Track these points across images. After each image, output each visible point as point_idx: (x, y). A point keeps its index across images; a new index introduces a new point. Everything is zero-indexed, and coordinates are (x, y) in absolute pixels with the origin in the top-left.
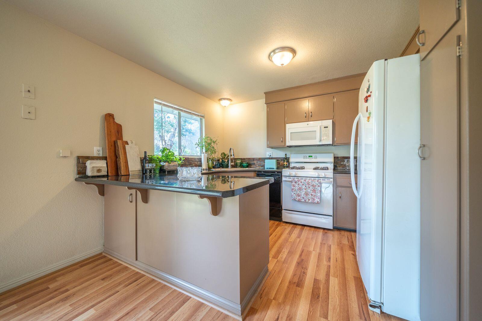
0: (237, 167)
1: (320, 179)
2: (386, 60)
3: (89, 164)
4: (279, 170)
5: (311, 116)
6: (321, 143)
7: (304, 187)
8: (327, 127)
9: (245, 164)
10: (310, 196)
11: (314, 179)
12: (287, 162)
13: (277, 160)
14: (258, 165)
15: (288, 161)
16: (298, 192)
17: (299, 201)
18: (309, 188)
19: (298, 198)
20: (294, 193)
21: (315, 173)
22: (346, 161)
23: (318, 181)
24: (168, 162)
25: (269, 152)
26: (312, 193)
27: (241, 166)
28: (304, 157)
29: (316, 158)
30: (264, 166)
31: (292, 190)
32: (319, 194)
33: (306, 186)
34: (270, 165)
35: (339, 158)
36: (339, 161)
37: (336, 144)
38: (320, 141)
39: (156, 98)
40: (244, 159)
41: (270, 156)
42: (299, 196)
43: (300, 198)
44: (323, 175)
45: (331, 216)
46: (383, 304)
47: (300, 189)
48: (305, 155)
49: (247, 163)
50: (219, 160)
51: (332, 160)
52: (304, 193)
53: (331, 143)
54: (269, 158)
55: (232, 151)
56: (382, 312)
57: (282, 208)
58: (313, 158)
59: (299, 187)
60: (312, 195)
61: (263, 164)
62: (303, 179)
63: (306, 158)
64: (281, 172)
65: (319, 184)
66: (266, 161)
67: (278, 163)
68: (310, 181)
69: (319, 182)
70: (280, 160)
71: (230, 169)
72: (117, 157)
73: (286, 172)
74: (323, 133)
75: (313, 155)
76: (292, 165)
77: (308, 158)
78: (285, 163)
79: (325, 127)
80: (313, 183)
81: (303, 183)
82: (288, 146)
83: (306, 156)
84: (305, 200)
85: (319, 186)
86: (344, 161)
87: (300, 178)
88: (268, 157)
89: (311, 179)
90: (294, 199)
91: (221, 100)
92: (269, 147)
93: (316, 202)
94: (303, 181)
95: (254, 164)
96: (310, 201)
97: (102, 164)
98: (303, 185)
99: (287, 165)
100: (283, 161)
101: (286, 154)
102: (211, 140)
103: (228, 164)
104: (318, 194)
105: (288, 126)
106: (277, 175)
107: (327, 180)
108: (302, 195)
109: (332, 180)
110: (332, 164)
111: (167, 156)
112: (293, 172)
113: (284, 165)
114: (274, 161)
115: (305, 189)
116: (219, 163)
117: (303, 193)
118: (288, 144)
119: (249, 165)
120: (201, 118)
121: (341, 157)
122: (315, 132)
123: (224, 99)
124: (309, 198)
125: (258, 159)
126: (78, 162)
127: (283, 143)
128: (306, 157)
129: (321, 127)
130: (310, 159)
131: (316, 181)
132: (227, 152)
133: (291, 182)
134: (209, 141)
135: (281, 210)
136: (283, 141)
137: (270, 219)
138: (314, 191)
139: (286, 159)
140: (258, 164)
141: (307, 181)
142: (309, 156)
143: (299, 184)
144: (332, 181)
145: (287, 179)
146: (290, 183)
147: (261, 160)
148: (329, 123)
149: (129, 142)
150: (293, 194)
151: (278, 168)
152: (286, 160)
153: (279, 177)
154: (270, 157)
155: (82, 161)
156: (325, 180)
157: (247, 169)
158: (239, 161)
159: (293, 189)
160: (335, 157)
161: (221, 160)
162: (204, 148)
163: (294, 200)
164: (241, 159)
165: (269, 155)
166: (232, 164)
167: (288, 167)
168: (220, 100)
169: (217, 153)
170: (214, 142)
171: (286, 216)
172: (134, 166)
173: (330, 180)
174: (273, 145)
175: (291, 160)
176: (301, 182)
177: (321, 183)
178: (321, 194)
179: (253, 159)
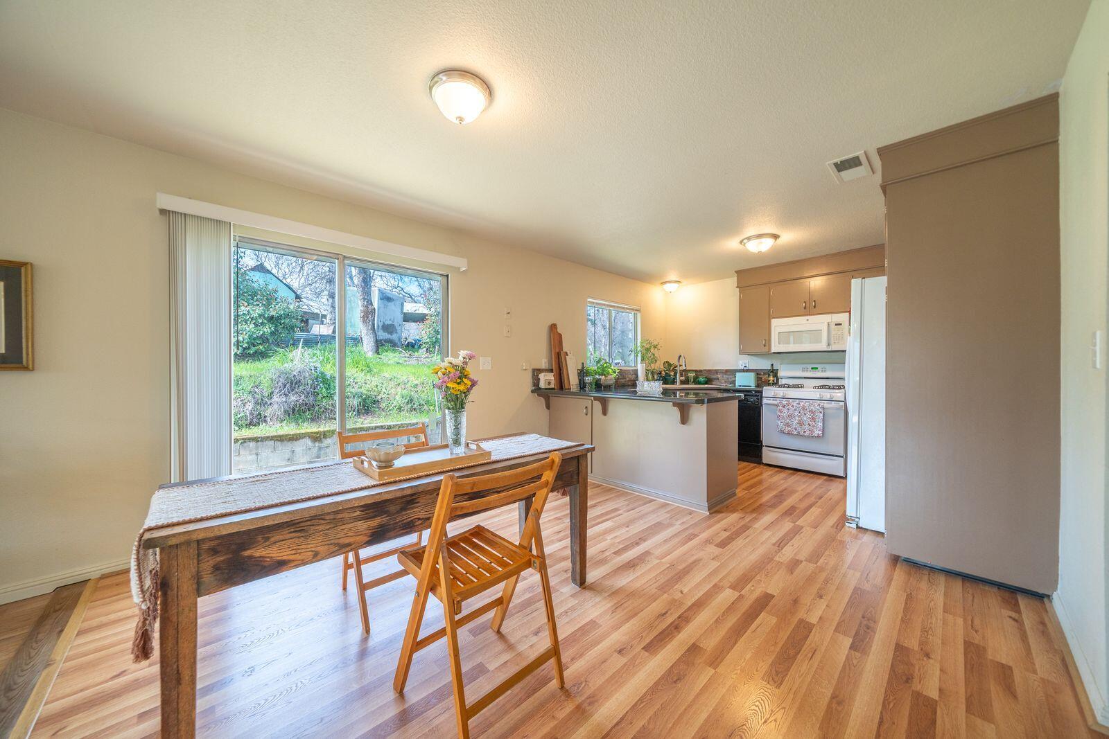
0: (688, 384)
1: (823, 403)
2: (863, 278)
3: (542, 377)
4: (758, 389)
5: (815, 307)
6: (830, 349)
7: (796, 413)
8: (840, 325)
9: (702, 379)
10: (807, 426)
11: (813, 403)
12: (774, 377)
13: (758, 374)
14: (724, 381)
15: (776, 375)
16: (788, 420)
17: (789, 434)
18: (805, 415)
19: (787, 429)
20: (782, 422)
21: (816, 394)
23: (820, 405)
24: (605, 375)
25: (743, 362)
26: (810, 423)
27: (696, 382)
28: (804, 370)
29: (824, 370)
30: (734, 382)
31: (777, 417)
33: (800, 412)
34: (745, 381)
38: (829, 345)
39: (589, 297)
40: (701, 371)
42: (788, 426)
43: (790, 429)
44: (828, 397)
45: (842, 457)
46: (859, 518)
47: (791, 416)
48: (804, 366)
49: (706, 378)
50: (661, 373)
52: (797, 421)
54: (743, 371)
55: (682, 359)
56: (858, 527)
57: (762, 444)
58: (819, 371)
59: (789, 413)
60: (809, 425)
61: (734, 379)
62: (795, 402)
64: (761, 392)
65: (821, 410)
66: (738, 374)
67: (758, 378)
68: (807, 405)
69: (821, 407)
70: (762, 374)
71: (678, 386)
72: (560, 370)
73: (768, 391)
74: (833, 333)
75: (819, 366)
76: (782, 382)
77: (810, 371)
78: (771, 378)
79: (836, 325)
80: (812, 408)
81: (795, 408)
82: (774, 353)
83: (808, 368)
84: (799, 433)
85: (821, 412)
87: (791, 400)
88: (741, 368)
89: (809, 402)
90: (781, 430)
92: (742, 353)
93: (816, 436)
94: (795, 404)
95: (718, 379)
96: (806, 435)
97: (551, 376)
98: (795, 410)
99: (774, 381)
100: (767, 375)
101: (772, 365)
102: (650, 343)
103: (675, 378)
104: (820, 425)
105: (774, 322)
106: (756, 396)
108: (794, 425)
109: (843, 404)
111: (603, 369)
112: (780, 392)
114: (752, 375)
115: (799, 416)
116: (661, 376)
117: (795, 422)
118: (773, 350)
119: (708, 381)
120: (636, 312)
122: (819, 331)
123: (670, 282)
124: (804, 429)
125: (724, 371)
126: (533, 375)
127: (767, 347)
128: (806, 370)
129: (830, 323)
130: (814, 373)
131: (816, 406)
132: (674, 361)
133: (777, 405)
134: (648, 346)
135: (762, 446)
136: (767, 345)
137: (739, 460)
138: (813, 419)
139: (772, 372)
140: (725, 379)
141: (802, 405)
142: (812, 368)
143: (788, 409)
145: (771, 401)
146: (775, 407)
147: (729, 373)
148: (843, 318)
149: (568, 353)
150: (779, 422)
151: (758, 386)
152: (771, 374)
153: (758, 399)
154: (744, 368)
155: (536, 373)
156: (831, 404)
157: (706, 386)
158: (692, 375)
159: (779, 416)
161: (663, 373)
162: (639, 355)
163: (782, 432)
164: (696, 371)
165: (744, 365)
166: (682, 378)
167: (776, 384)
168: (664, 283)
169: (658, 362)
170: (655, 347)
171: (768, 455)
172: (573, 380)
173: (838, 403)
174: (751, 350)
175: (780, 374)
176: (793, 406)
177: (823, 408)
178: (823, 424)
179: (717, 372)
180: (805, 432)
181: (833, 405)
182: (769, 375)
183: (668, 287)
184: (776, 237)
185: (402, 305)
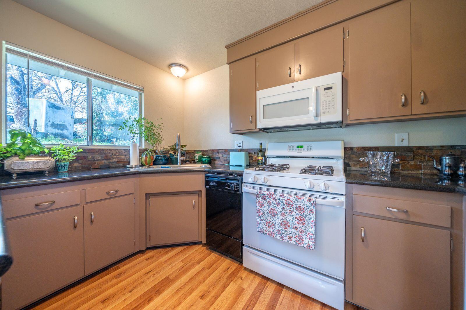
1: (315, 196)
6: (318, 122)
7: (279, 209)
8: (331, 88)
9: (205, 159)
10: (293, 230)
11: (301, 194)
12: (262, 156)
13: (249, 153)
14: (223, 160)
15: (264, 155)
16: (269, 218)
18: (291, 212)
19: (269, 230)
20: (262, 220)
22: (370, 156)
23: (310, 200)
26: (297, 226)
27: (201, 161)
28: (290, 148)
29: (309, 149)
30: (228, 162)
31: (257, 212)
32: (312, 230)
33: (284, 208)
35: (355, 150)
36: (354, 156)
37: (349, 122)
38: (317, 116)
40: (207, 151)
41: (240, 146)
42: (270, 226)
43: (272, 230)
44: (322, 187)
45: (341, 281)
47: (272, 212)
48: (290, 144)
49: (209, 157)
51: (341, 153)
52: (279, 221)
53: (340, 119)
54: (238, 150)
57: (242, 240)
58: (304, 150)
59: (271, 207)
60: (296, 228)
62: (278, 192)
63: (293, 150)
64: (244, 175)
65: (312, 208)
66: (232, 154)
67: (250, 158)
68: (292, 198)
69: (312, 202)
70: (253, 153)
73: (248, 175)
74: (322, 99)
75: (305, 144)
76: (270, 161)
77: (296, 150)
78: (260, 158)
79: (326, 89)
80: (299, 203)
81: (277, 201)
82: (260, 129)
83: (293, 147)
84: (282, 238)
86: (367, 156)
87: (273, 188)
88: (236, 147)
89: (295, 194)
90: (261, 231)
91: (172, 66)
92: (233, 131)
93: (305, 246)
94: (278, 196)
95: (219, 158)
96: (291, 242)
98: (278, 204)
99: (262, 161)
100: (257, 155)
101: (261, 144)
104: (310, 230)
105: (260, 94)
106: (236, 180)
107: (331, 198)
108: (277, 226)
109: (343, 199)
110: (342, 161)
113: (258, 160)
114: (243, 154)
115: (283, 215)
117: (277, 222)
118: (260, 125)
119: (211, 159)
120: (140, 92)
121: (358, 148)
122: (307, 100)
123: (176, 65)
124: (289, 234)
125: (223, 151)
127: (253, 124)
128: (291, 148)
129: (318, 88)
130: (300, 151)
131: (306, 200)
133: (257, 196)
136: (254, 121)
138: (301, 220)
139: (261, 151)
140: (224, 158)
141: (286, 199)
142: (298, 147)
143: (269, 202)
144: (343, 202)
145: (251, 190)
146: (255, 198)
148: (335, 79)
150: (259, 220)
151: (249, 166)
152: (260, 153)
153: (238, 185)
154: (239, 148)
156: (326, 198)
158: (197, 155)
159: (259, 210)
160: (345, 148)
164: (203, 151)
168: (170, 66)
170: (158, 128)
173: (337, 199)
174: (240, 128)
175: (268, 153)
176: (275, 199)
177: (315, 205)
178: (315, 229)
179: (218, 151)
180: (290, 238)
181: (330, 200)
182: (258, 154)
183: (173, 70)
185: (73, 113)
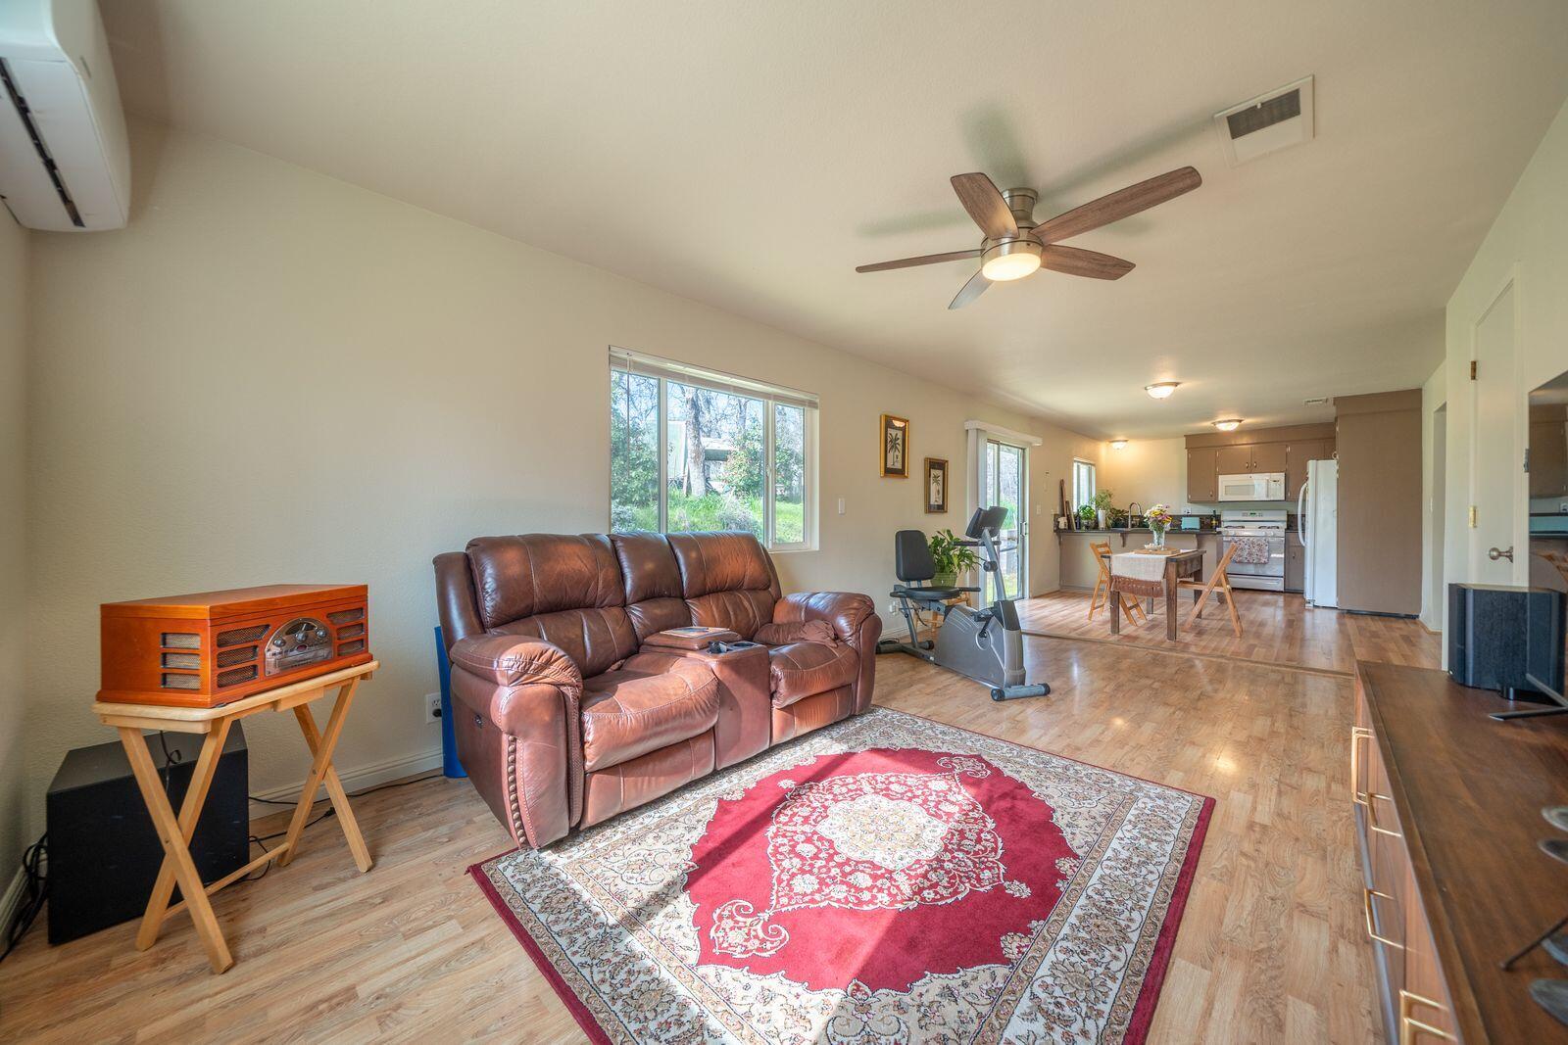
1: (1269, 539)
5: (1255, 467)
6: (1267, 499)
7: (1247, 547)
8: (1277, 481)
10: (1255, 556)
13: (1202, 519)
15: (1219, 519)
17: (1240, 562)
18: (1254, 548)
21: (1260, 533)
25: (1189, 509)
28: (1244, 515)
29: (1260, 516)
33: (1249, 546)
34: (1190, 523)
37: (1289, 501)
38: (1267, 496)
41: (1191, 513)
42: (1240, 557)
44: (1271, 535)
45: (1282, 577)
46: (1316, 599)
47: (1241, 549)
48: (1244, 512)
51: (1285, 518)
53: (1283, 499)
54: (1189, 516)
55: (1135, 507)
56: (1315, 605)
58: (1256, 516)
60: (1257, 555)
61: (1180, 522)
63: (1247, 516)
66: (1184, 519)
67: (1202, 523)
68: (1255, 541)
70: (1206, 518)
75: (1256, 513)
76: (1225, 524)
77: (1250, 516)
78: (1214, 522)
79: (1275, 481)
80: (1259, 543)
82: (1219, 502)
83: (1248, 514)
85: (1266, 545)
87: (1236, 537)
88: (1187, 514)
89: (1256, 539)
92: (1190, 501)
93: (1262, 563)
94: (1245, 540)
96: (1254, 562)
98: (1245, 544)
99: (1217, 523)
100: (1211, 520)
101: (1216, 511)
103: (1129, 522)
105: (1222, 478)
107: (1278, 539)
110: (1285, 524)
113: (1212, 524)
114: (1197, 520)
115: (1249, 549)
117: (1245, 554)
118: (1220, 499)
122: (1260, 486)
123: (1120, 441)
125: (1172, 517)
127: (1214, 498)
129: (1268, 480)
130: (1253, 517)
132: (1124, 509)
133: (1230, 541)
136: (1214, 495)
138: (1260, 550)
139: (1216, 517)
142: (1252, 514)
144: (1284, 540)
147: (1176, 518)
148: (1281, 476)
160: (1288, 515)
165: (1187, 511)
166: (1133, 522)
170: (1108, 496)
174: (1196, 499)
175: (1222, 518)
176: (1243, 542)
177: (1269, 542)
183: (1115, 445)
184: (1240, 421)
